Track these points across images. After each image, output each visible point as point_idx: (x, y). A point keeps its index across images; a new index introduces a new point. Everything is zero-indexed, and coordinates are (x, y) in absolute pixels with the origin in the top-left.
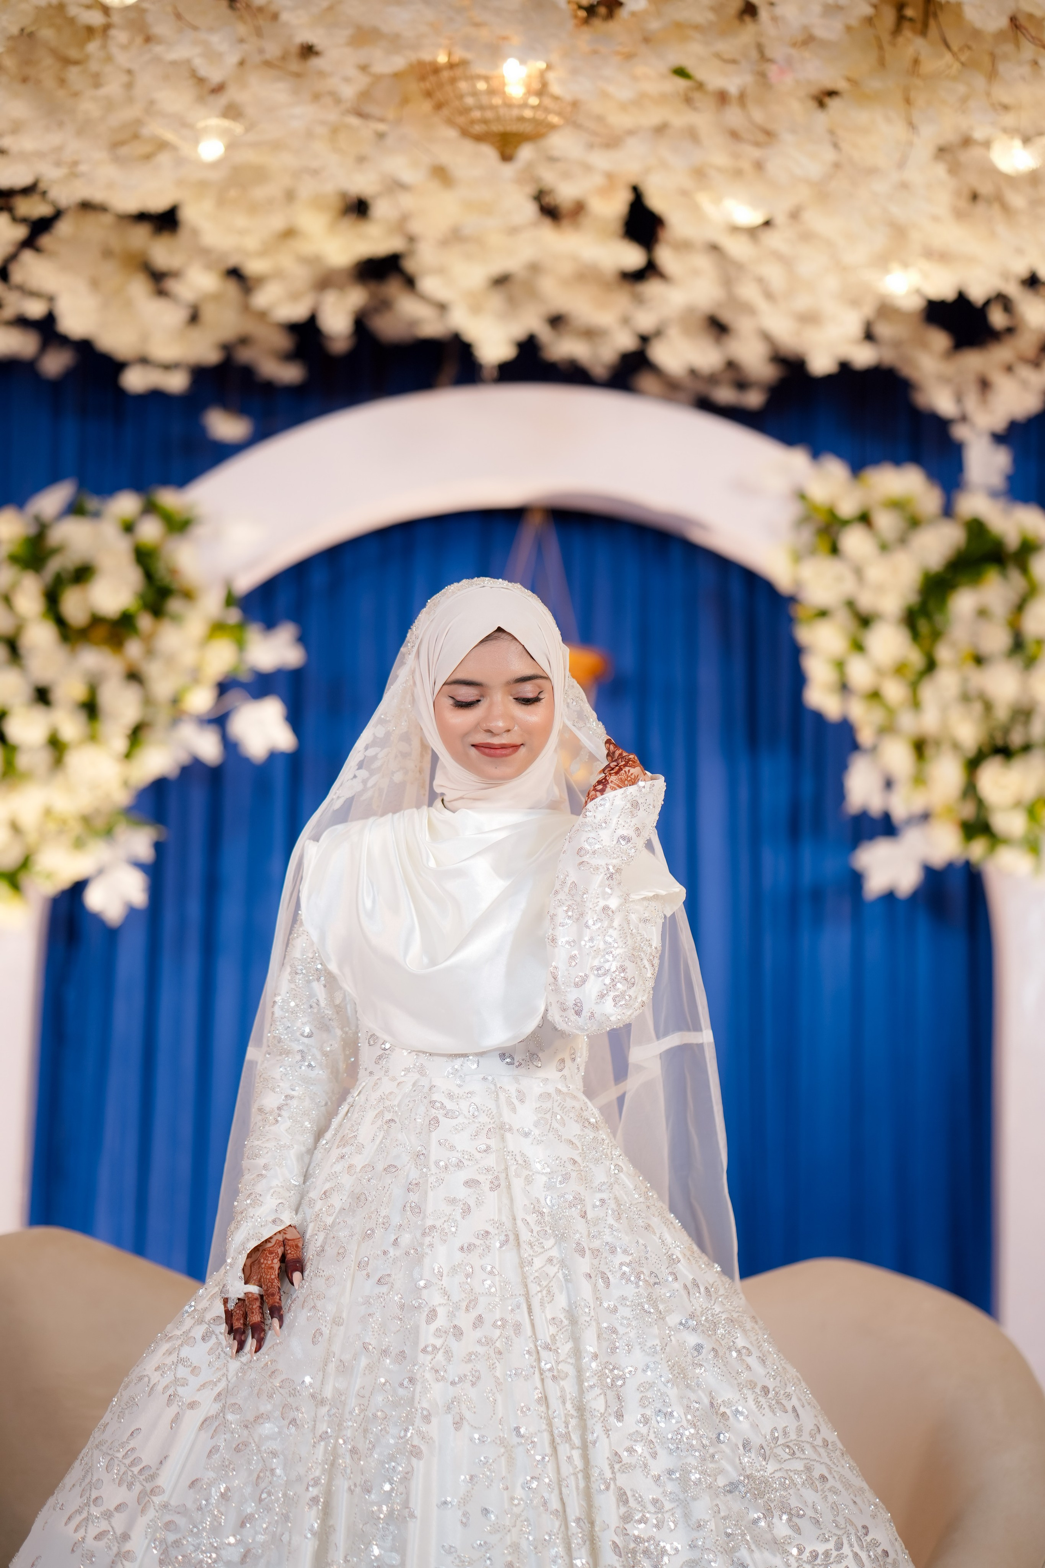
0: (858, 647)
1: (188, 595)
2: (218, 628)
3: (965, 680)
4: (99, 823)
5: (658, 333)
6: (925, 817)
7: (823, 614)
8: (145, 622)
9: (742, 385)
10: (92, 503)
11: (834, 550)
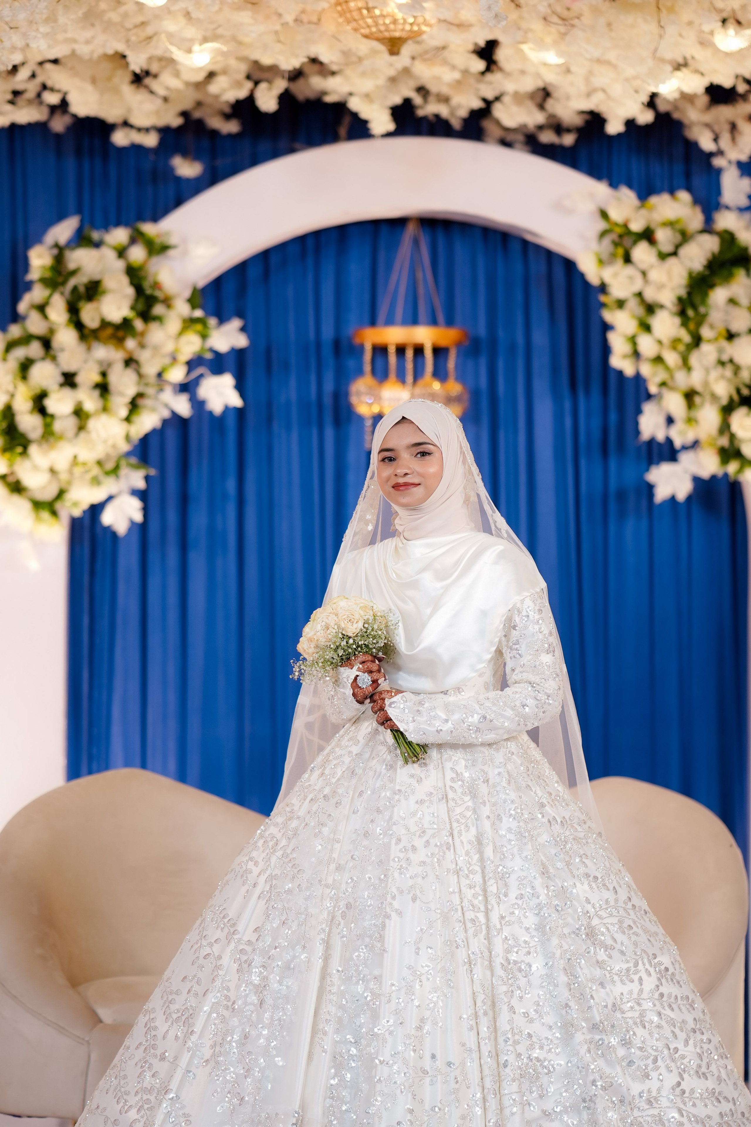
0: (647, 328)
1: (167, 302)
2: (189, 322)
3: (720, 351)
4: (110, 465)
5: (497, 99)
6: (695, 445)
7: (621, 304)
8: (139, 324)
9: (559, 128)
10: (95, 235)
11: (627, 259)
